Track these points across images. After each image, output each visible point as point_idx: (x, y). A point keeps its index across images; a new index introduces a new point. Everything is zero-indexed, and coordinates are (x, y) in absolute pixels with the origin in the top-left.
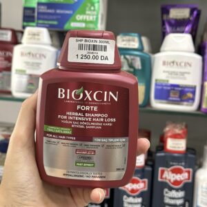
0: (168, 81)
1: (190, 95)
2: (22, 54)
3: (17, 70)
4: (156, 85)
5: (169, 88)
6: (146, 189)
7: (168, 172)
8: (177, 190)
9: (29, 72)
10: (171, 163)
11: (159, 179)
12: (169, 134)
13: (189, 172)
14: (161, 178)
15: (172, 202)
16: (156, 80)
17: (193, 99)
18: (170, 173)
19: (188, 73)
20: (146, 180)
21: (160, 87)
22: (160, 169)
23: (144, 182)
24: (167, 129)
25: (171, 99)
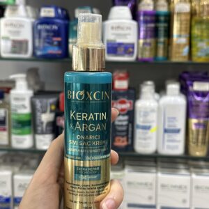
1: (131, 50)
2: (6, 25)
8: (123, 115)
13: (130, 103)
15: (120, 123)
17: (133, 53)
19: (129, 34)
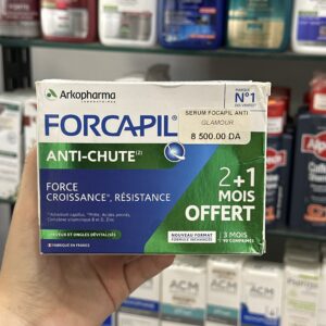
0: (316, 13)
3: (105, 7)
4: (300, 19)
5: (318, 23)
6: (284, 164)
7: (315, 139)
9: (122, 8)
10: (319, 128)
11: (303, 150)
12: (318, 88)
14: (306, 148)
16: (300, 13)
18: (317, 141)
20: (284, 152)
21: (305, 23)
22: (304, 136)
23: (282, 155)
24: (315, 81)
25: (320, 38)
